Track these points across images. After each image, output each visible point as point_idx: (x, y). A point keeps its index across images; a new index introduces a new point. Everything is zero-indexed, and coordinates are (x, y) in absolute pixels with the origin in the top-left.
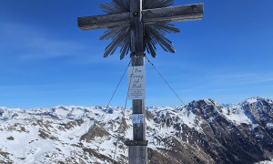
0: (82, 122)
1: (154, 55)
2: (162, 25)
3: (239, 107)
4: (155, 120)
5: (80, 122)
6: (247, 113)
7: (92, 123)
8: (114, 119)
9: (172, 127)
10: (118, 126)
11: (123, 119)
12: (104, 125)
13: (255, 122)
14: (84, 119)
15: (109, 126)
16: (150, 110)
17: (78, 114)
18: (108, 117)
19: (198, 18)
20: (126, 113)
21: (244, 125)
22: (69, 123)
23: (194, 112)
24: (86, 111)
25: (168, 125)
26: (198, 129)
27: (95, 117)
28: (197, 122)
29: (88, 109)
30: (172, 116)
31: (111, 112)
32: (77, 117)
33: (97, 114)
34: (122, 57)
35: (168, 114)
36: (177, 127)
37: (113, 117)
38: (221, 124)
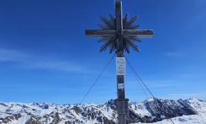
0: (20, 116)
1: (128, 52)
2: (133, 38)
3: (142, 104)
4: (83, 114)
5: (18, 116)
6: (148, 108)
7: (29, 117)
8: (49, 113)
9: (96, 119)
10: (52, 119)
11: (57, 114)
12: (40, 118)
13: (153, 115)
14: (22, 114)
15: (44, 119)
16: (79, 106)
17: (16, 109)
18: (44, 112)
19: (150, 36)
20: (59, 109)
21: (146, 117)
22: (7, 118)
23: (112, 108)
24: (24, 107)
25: (93, 118)
26: (115, 120)
27: (33, 112)
28: (114, 115)
29: (27, 105)
30: (95, 111)
31: (46, 107)
32: (15, 112)
33: (33, 110)
34: (111, 52)
35: (92, 109)
36: (99, 119)
37: (48, 112)
38: (131, 117)
